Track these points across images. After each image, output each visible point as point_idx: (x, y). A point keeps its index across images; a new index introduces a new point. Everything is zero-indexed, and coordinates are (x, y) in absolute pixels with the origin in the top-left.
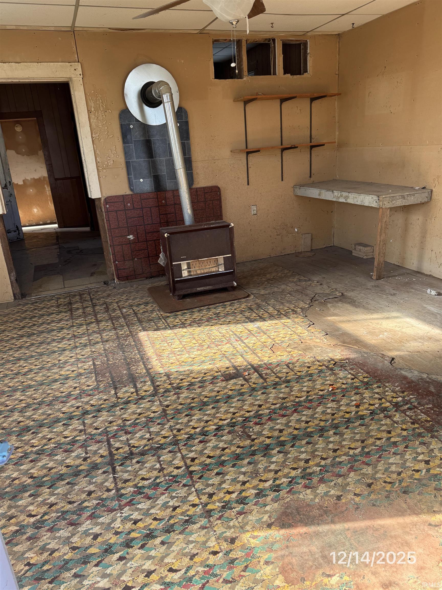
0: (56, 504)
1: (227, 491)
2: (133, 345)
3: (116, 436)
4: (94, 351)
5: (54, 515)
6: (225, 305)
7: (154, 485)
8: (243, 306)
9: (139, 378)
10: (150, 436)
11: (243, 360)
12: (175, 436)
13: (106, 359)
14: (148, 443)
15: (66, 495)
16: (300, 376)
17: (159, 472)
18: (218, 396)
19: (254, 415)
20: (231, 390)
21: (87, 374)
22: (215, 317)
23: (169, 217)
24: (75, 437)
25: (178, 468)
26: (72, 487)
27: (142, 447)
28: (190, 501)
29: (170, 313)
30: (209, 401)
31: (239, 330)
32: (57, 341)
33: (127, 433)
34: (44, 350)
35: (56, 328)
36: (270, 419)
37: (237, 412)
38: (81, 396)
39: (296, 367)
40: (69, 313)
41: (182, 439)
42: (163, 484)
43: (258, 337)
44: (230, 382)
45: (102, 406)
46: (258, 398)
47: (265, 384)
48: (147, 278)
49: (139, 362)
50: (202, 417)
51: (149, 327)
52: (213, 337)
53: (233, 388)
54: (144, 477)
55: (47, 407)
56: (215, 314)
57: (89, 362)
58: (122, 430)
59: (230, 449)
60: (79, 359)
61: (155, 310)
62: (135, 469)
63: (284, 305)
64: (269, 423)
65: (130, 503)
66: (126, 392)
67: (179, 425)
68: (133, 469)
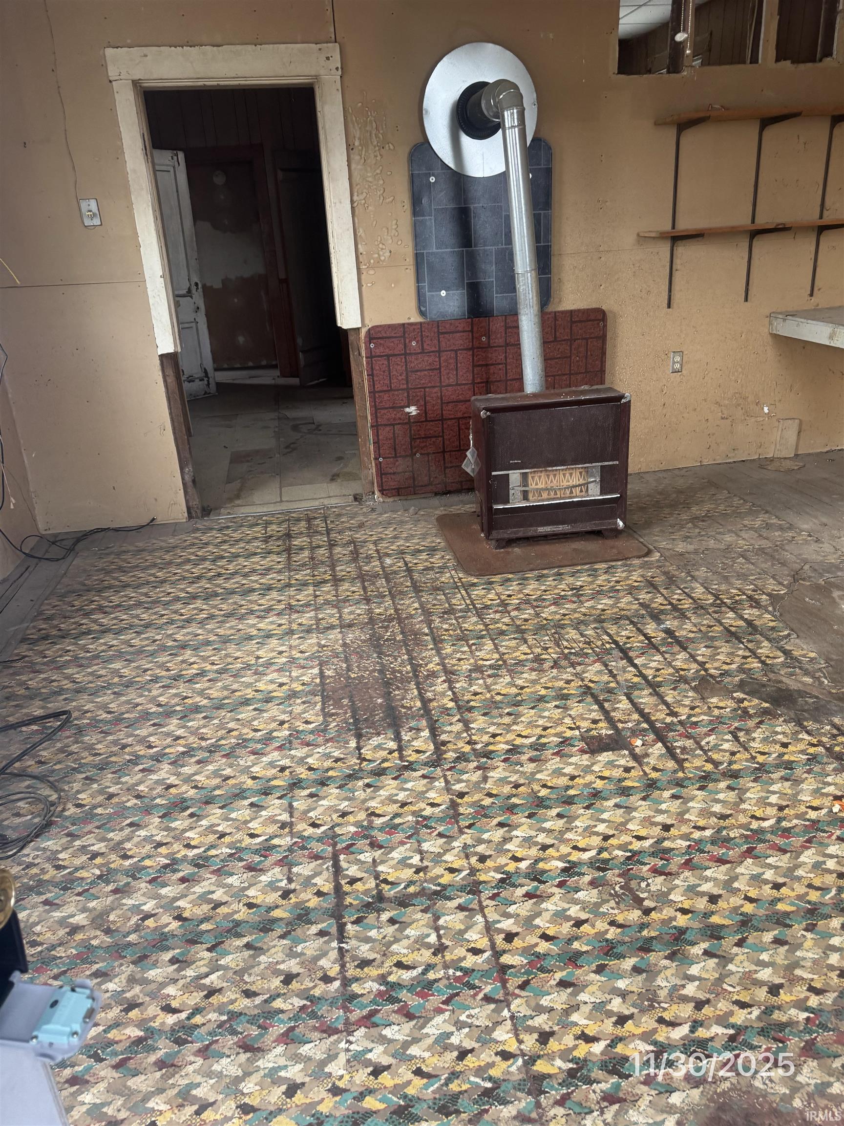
0: (220, 990)
1: (583, 1032)
2: (399, 641)
3: (351, 849)
4: (324, 646)
5: (213, 1016)
6: (596, 570)
7: (422, 984)
8: (635, 576)
9: (407, 719)
10: (421, 860)
11: (630, 706)
12: (473, 871)
13: (344, 665)
14: (416, 877)
15: (240, 973)
16: (762, 765)
17: (434, 954)
18: (572, 787)
19: (652, 850)
20: (602, 778)
21: (306, 696)
22: (573, 595)
23: (492, 371)
24: (271, 838)
25: (476, 952)
26: (253, 957)
27: (402, 886)
28: (497, 1042)
29: (477, 576)
30: (551, 796)
31: (623, 633)
32: (258, 614)
33: (375, 845)
34: (232, 631)
35: (258, 586)
36: (688, 864)
37: (613, 836)
38: (290, 742)
39: (754, 739)
40: (285, 555)
41: (489, 882)
42: (441, 985)
43: (667, 656)
44: (599, 758)
45: (331, 773)
46: (663, 807)
47: (680, 774)
48: (436, 494)
49: (409, 683)
50: (534, 833)
51: (434, 605)
52: (565, 643)
53: (606, 774)
54: (403, 960)
55: (224, 760)
56: (572, 589)
57: (312, 667)
58: (366, 837)
59: (593, 926)
60: (294, 659)
61: (447, 567)
62: (384, 938)
63: (731, 584)
64: (687, 873)
65: (368, 1021)
66: (379, 747)
67: (483, 846)
68: (381, 936)
